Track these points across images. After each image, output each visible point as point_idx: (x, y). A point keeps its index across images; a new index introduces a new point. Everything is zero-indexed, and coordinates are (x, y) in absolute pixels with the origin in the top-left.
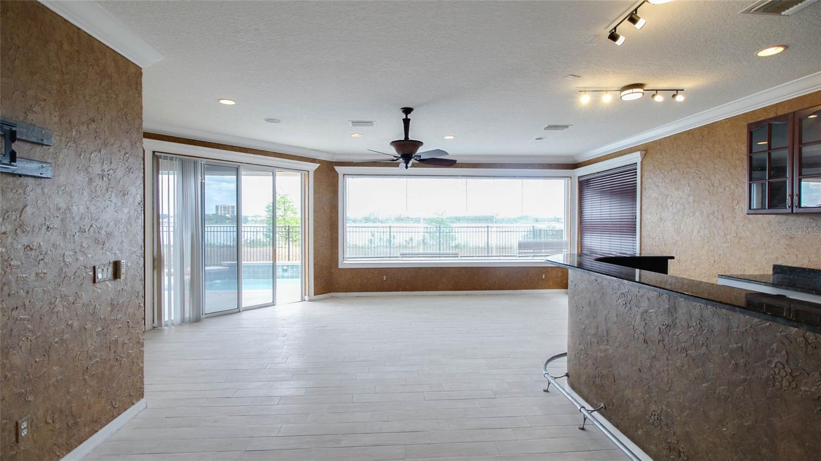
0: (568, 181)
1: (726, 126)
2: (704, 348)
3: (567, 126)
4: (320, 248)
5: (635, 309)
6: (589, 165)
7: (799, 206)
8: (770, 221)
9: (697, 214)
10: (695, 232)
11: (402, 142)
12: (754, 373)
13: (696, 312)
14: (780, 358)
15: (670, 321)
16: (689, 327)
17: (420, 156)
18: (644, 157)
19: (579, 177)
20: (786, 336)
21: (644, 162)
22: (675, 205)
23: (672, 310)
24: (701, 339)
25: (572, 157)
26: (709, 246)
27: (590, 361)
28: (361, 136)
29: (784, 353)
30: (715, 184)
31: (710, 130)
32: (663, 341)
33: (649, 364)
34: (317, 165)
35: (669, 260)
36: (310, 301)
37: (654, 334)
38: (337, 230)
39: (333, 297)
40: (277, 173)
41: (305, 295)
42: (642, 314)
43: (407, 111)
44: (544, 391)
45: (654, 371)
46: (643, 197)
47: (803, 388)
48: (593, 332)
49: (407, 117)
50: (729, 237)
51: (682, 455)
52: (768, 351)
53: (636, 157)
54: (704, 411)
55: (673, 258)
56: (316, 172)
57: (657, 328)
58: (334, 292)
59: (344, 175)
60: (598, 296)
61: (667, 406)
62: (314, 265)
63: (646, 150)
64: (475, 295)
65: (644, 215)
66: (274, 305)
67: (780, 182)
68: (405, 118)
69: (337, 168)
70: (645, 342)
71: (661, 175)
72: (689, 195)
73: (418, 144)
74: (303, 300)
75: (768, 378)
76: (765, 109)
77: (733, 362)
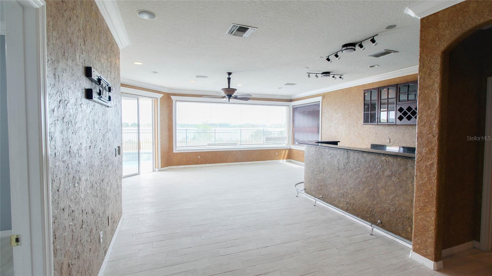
0: (287, 108)
1: (355, 89)
2: (359, 168)
3: (295, 84)
4: (163, 142)
5: (335, 159)
6: (298, 100)
7: (380, 122)
8: (369, 127)
9: (344, 124)
10: (343, 132)
11: (227, 89)
12: (373, 172)
13: (356, 157)
14: (380, 167)
15: (348, 161)
16: (354, 162)
17: (237, 96)
18: (323, 99)
19: (293, 106)
20: (381, 160)
21: (323, 101)
22: (335, 120)
23: (348, 158)
24: (358, 165)
25: (290, 96)
26: (348, 137)
27: (316, 181)
28: (195, 82)
29: (381, 165)
30: (351, 112)
31: (349, 90)
32: (345, 168)
33: (340, 177)
34: (162, 95)
35: (338, 143)
36: (159, 171)
37: (342, 166)
38: (172, 131)
39: (170, 168)
40: (140, 98)
41: (155, 168)
42: (338, 160)
43: (230, 74)
44: (296, 196)
45: (342, 179)
46: (322, 117)
47: (385, 174)
48: (317, 170)
49: (229, 77)
50: (356, 134)
51: (351, 204)
52: (377, 166)
53: (319, 99)
54: (358, 188)
55: (339, 142)
56: (161, 99)
57: (343, 165)
58: (170, 166)
59: (176, 101)
60: (320, 156)
61: (346, 190)
62: (161, 151)
63: (324, 96)
64: (245, 164)
65: (323, 124)
66: (139, 174)
67: (374, 113)
68: (228, 77)
69: (172, 97)
70: (338, 170)
71: (330, 107)
72: (341, 117)
73: (234, 90)
74: (154, 171)
75: (377, 173)
76: (369, 84)
77: (367, 171)
